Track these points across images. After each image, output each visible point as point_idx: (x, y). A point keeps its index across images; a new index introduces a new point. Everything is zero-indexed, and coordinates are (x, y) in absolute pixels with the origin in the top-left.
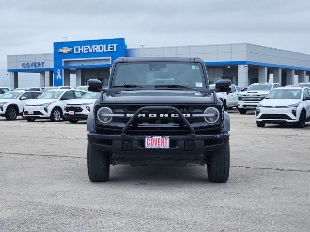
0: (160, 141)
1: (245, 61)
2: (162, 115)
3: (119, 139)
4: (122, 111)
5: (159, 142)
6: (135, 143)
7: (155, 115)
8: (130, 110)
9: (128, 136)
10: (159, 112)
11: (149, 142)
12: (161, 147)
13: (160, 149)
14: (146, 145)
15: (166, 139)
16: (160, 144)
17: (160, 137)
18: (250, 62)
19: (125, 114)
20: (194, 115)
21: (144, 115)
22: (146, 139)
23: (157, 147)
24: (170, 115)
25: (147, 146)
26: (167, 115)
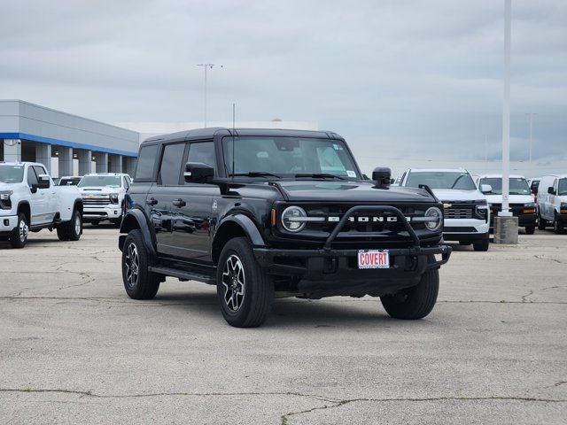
0: (377, 257)
1: (18, 134)
2: (375, 219)
3: (320, 256)
4: (321, 213)
5: (376, 259)
6: (343, 263)
7: (367, 219)
8: (331, 211)
9: (335, 251)
10: (371, 213)
11: (363, 259)
12: (380, 266)
13: (377, 270)
14: (360, 264)
15: (385, 255)
16: (377, 261)
17: (376, 252)
18: (24, 134)
19: (327, 217)
20: (415, 219)
21: (352, 219)
22: (359, 255)
23: (374, 266)
24: (385, 219)
25: (361, 266)
26: (381, 219)
